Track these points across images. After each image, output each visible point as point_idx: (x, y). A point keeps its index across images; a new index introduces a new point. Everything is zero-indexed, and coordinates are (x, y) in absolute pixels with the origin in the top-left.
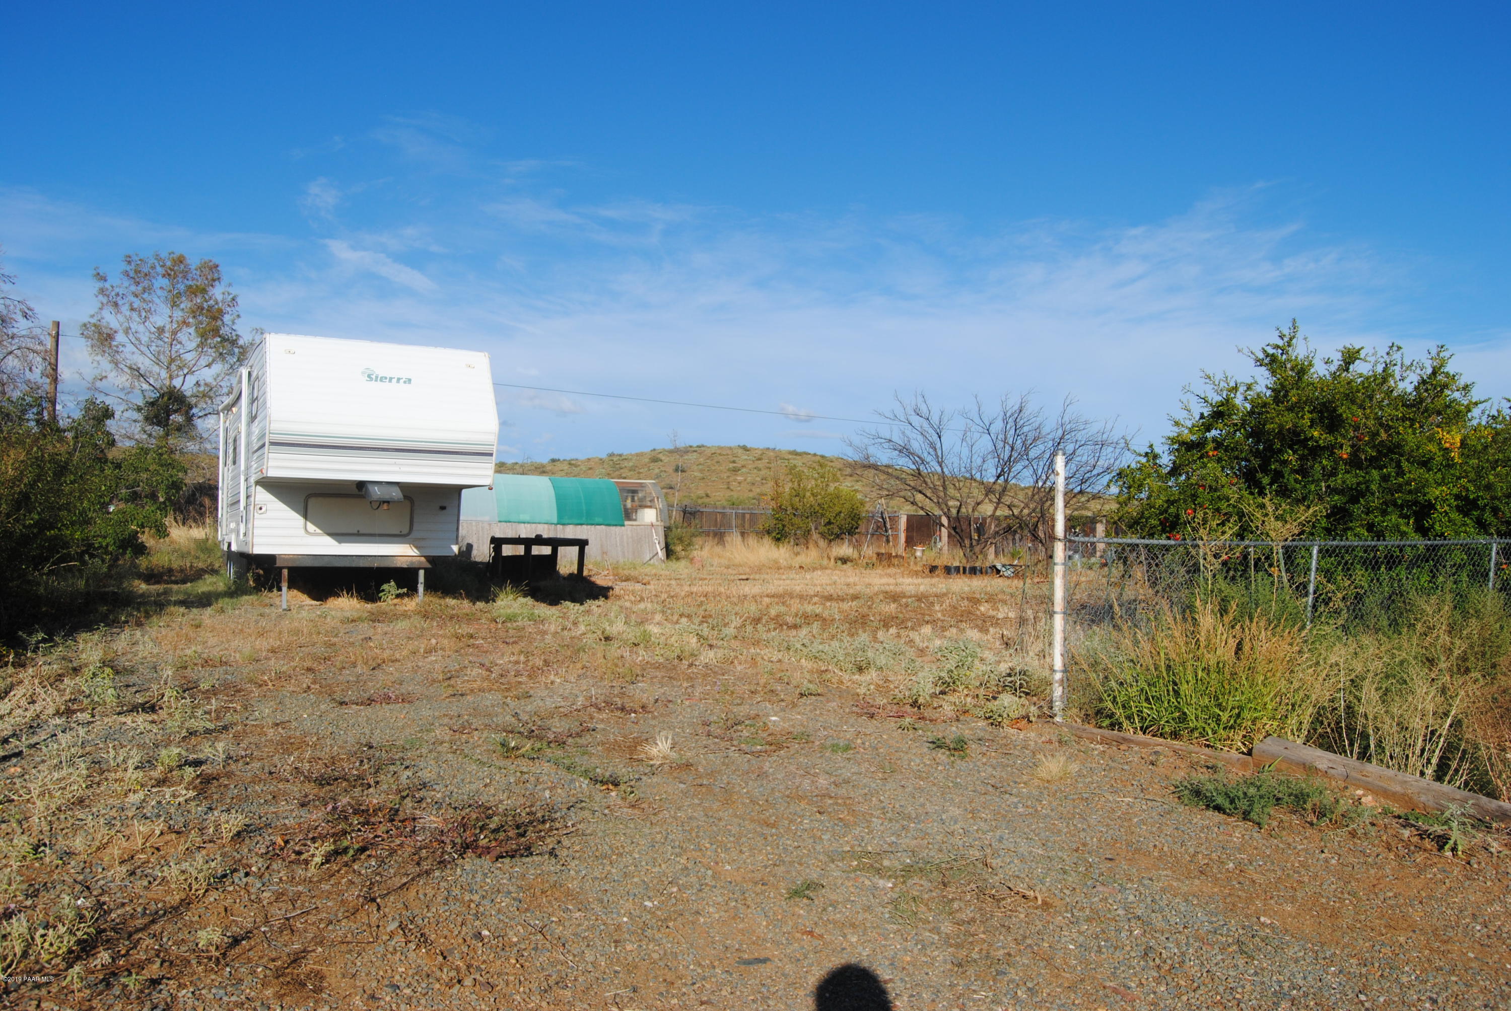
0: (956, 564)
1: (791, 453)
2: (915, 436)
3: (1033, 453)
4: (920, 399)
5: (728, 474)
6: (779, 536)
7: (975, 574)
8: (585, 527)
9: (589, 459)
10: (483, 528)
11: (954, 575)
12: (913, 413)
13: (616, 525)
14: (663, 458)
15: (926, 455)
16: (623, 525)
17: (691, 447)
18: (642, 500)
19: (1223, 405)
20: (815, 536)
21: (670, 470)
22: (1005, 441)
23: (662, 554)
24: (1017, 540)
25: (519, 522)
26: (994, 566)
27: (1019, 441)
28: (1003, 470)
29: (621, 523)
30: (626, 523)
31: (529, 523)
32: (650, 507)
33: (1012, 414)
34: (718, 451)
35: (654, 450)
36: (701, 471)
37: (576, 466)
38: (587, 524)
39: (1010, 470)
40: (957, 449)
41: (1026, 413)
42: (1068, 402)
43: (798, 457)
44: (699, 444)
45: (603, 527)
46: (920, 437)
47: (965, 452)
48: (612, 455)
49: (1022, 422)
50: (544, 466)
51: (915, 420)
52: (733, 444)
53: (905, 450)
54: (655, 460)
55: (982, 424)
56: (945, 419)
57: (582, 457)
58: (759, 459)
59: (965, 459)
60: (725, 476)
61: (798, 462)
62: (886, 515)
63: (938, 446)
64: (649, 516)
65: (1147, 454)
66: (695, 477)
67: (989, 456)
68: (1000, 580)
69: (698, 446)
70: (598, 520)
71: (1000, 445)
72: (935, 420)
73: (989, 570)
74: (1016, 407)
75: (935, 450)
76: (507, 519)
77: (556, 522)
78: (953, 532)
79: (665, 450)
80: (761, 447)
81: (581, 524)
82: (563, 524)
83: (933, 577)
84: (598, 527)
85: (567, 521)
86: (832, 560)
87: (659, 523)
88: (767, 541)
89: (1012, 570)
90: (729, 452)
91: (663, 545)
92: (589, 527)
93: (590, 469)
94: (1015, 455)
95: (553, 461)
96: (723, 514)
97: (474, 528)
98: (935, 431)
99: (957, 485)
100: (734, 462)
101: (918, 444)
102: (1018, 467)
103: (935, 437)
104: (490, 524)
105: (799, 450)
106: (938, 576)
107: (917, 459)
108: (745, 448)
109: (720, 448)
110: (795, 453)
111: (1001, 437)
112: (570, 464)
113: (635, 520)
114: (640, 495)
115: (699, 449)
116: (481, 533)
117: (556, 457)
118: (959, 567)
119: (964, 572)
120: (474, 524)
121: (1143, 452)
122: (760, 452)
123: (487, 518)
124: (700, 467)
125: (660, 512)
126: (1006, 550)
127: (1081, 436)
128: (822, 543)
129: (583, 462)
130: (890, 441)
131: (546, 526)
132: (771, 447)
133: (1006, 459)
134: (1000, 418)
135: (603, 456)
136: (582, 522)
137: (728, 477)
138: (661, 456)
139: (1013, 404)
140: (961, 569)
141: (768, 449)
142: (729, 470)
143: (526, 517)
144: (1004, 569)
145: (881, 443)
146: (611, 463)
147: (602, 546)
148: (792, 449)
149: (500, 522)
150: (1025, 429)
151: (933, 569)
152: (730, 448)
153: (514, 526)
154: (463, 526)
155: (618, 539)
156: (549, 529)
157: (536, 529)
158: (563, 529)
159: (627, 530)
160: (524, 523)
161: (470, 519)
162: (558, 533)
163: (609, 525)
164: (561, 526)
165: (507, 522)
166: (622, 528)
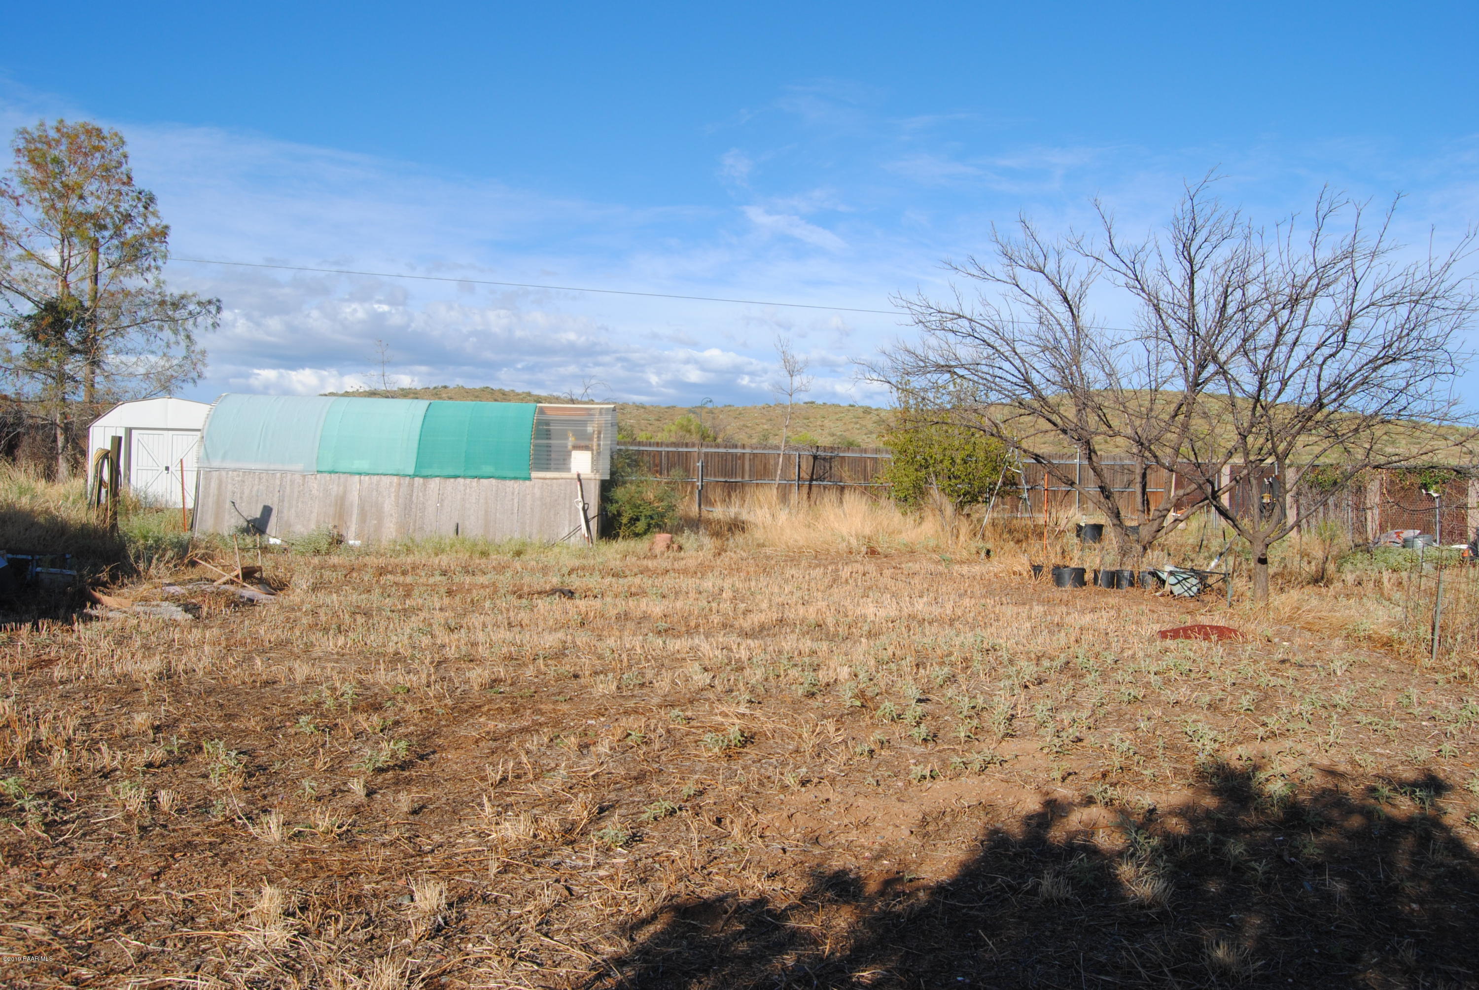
8: (461, 480)
10: (292, 482)
13: (516, 478)
16: (529, 479)
23: (587, 529)
25: (352, 474)
29: (524, 474)
30: (534, 474)
31: (367, 474)
32: (588, 448)
38: (465, 477)
45: (493, 481)
64: (579, 463)
70: (488, 469)
76: (332, 469)
77: (411, 471)
81: (456, 477)
82: (425, 477)
84: (484, 482)
85: (430, 472)
87: (592, 475)
91: (594, 513)
92: (468, 481)
97: (278, 482)
104: (304, 476)
113: (559, 470)
116: (287, 489)
120: (278, 475)
123: (300, 466)
125: (598, 457)
131: (395, 479)
136: (458, 473)
143: (364, 466)
147: (486, 512)
149: (320, 472)
153: (342, 480)
154: (260, 479)
155: (516, 501)
156: (400, 484)
157: (378, 484)
158: (424, 484)
159: (534, 486)
160: (360, 474)
161: (272, 467)
162: (415, 490)
163: (504, 478)
164: (421, 480)
165: (330, 472)
166: (528, 482)
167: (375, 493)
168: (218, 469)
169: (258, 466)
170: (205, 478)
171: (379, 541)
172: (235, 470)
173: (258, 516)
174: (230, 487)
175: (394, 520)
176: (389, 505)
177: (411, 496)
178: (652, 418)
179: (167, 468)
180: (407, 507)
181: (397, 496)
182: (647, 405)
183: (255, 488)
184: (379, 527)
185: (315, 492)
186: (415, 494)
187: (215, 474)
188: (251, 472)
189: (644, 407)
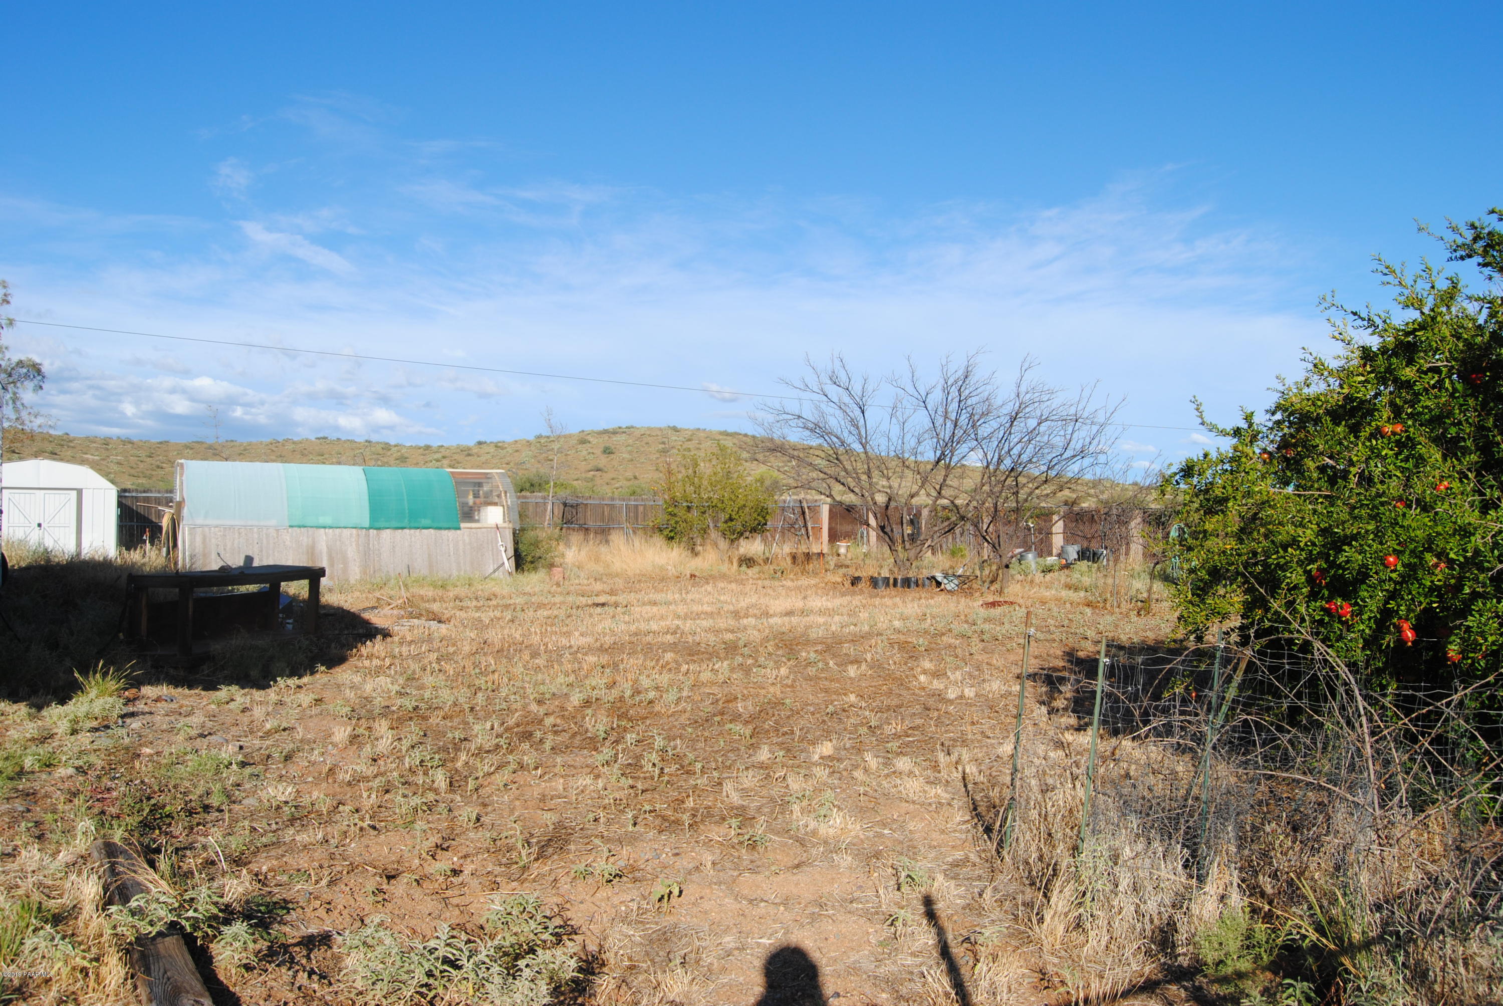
0: (885, 573)
1: (721, 433)
2: (831, 411)
3: (984, 431)
4: (838, 364)
5: (658, 455)
6: (672, 534)
7: (909, 587)
8: (407, 531)
9: (516, 441)
10: (268, 535)
11: (882, 590)
12: (829, 382)
13: (449, 529)
14: (591, 440)
15: (846, 434)
16: (459, 529)
17: (620, 428)
18: (488, 495)
19: (1423, 327)
20: (714, 534)
21: (598, 452)
22: (946, 417)
23: (509, 565)
24: (958, 535)
25: (318, 527)
26: (934, 578)
27: (963, 417)
28: (943, 453)
29: (456, 525)
30: (463, 525)
31: (331, 527)
32: (496, 504)
33: (956, 382)
34: (648, 433)
35: (583, 431)
36: (630, 452)
37: (503, 448)
38: (410, 528)
39: (952, 452)
40: (884, 427)
41: (972, 380)
42: (1026, 365)
43: (728, 438)
44: (629, 425)
45: (432, 531)
46: (838, 412)
47: (895, 430)
48: (539, 437)
49: (967, 392)
50: (469, 449)
51: (832, 391)
52: (663, 425)
53: (817, 429)
54: (583, 442)
55: (916, 394)
56: (870, 388)
57: (509, 439)
58: (690, 440)
59: (894, 439)
60: (654, 457)
61: (728, 443)
62: (805, 505)
63: (862, 422)
64: (493, 515)
65: (1237, 432)
66: (623, 459)
67: (926, 436)
68: (941, 598)
69: (627, 428)
70: (425, 522)
71: (939, 421)
72: (857, 389)
73: (927, 582)
74: (960, 373)
75: (858, 428)
76: (301, 524)
77: (367, 525)
78: (882, 534)
79: (593, 432)
80: (692, 428)
81: (403, 528)
82: (379, 529)
83: (854, 594)
84: (425, 531)
85: (382, 525)
86: (735, 564)
87: (506, 525)
88: (659, 540)
89: (956, 582)
90: (659, 433)
91: (511, 552)
92: (412, 531)
93: (517, 451)
94: (959, 433)
95: (480, 443)
96: (612, 507)
97: (256, 536)
98: (857, 404)
99: (885, 472)
100: (664, 443)
101: (835, 422)
102: (963, 449)
103: (858, 412)
104: (278, 531)
105: (729, 431)
106: (862, 592)
107: (835, 440)
108: (675, 429)
109: (649, 429)
110: (726, 434)
111: (941, 411)
112: (496, 446)
113: (478, 521)
114: (486, 488)
115: (628, 431)
116: (265, 541)
117: (483, 440)
118: (888, 579)
119: (895, 585)
120: (255, 530)
121: (1229, 427)
122: (690, 433)
123: (273, 522)
124: (629, 448)
125: (508, 511)
126: (944, 547)
127: (1044, 409)
128: (723, 544)
129: (510, 444)
130: (799, 417)
131: (354, 531)
132: (702, 427)
133: (947, 439)
134: (940, 387)
135: (531, 438)
136: (403, 526)
137: (657, 458)
138: (589, 438)
139: (956, 369)
140: (891, 581)
141: (699, 429)
142: (658, 451)
143: (328, 521)
144: (946, 581)
145: (787, 421)
146: (538, 445)
147: (429, 555)
148: (722, 429)
149: (291, 526)
150: (969, 402)
151: (855, 581)
152: (660, 429)
153: (310, 533)
154: (239, 533)
155: (451, 546)
156: (358, 535)
157: (340, 536)
158: (378, 535)
159: (463, 535)
160: (325, 527)
161: (250, 523)
162: (371, 540)
163: (440, 528)
164: (375, 531)
165: (299, 527)
166: (458, 531)
167: (338, 543)
168: (202, 526)
169: (237, 523)
170: (190, 534)
171: (347, 580)
172: (216, 527)
173: (242, 564)
174: (213, 541)
175: (358, 564)
176: (352, 552)
177: (369, 544)
178: (143, 454)
179: (40, 525)
180: (366, 553)
181: (358, 545)
182: (135, 440)
183: (236, 542)
184: (345, 570)
185: (288, 543)
186: (371, 543)
187: (199, 530)
188: (231, 527)
189: (131, 442)
